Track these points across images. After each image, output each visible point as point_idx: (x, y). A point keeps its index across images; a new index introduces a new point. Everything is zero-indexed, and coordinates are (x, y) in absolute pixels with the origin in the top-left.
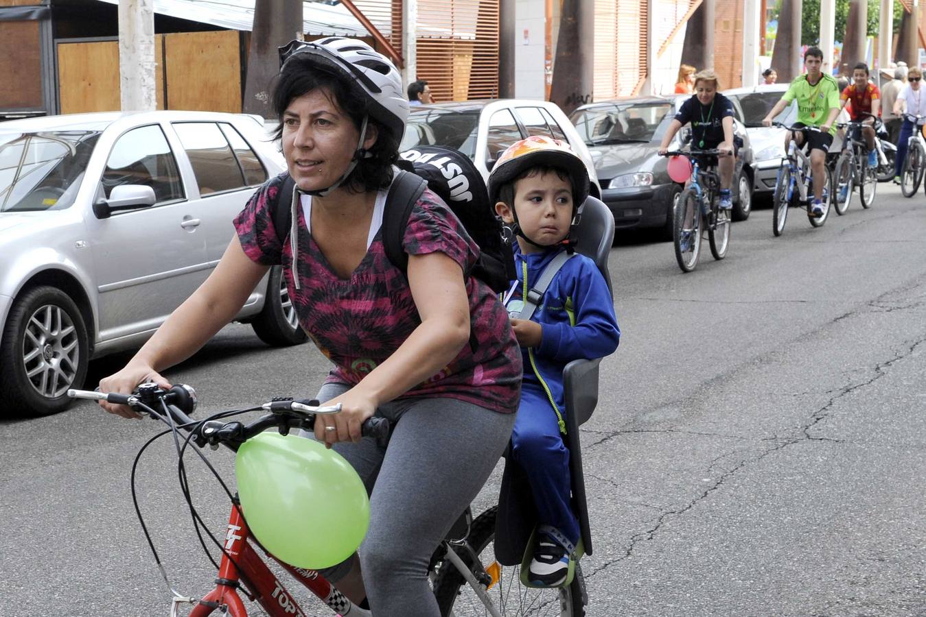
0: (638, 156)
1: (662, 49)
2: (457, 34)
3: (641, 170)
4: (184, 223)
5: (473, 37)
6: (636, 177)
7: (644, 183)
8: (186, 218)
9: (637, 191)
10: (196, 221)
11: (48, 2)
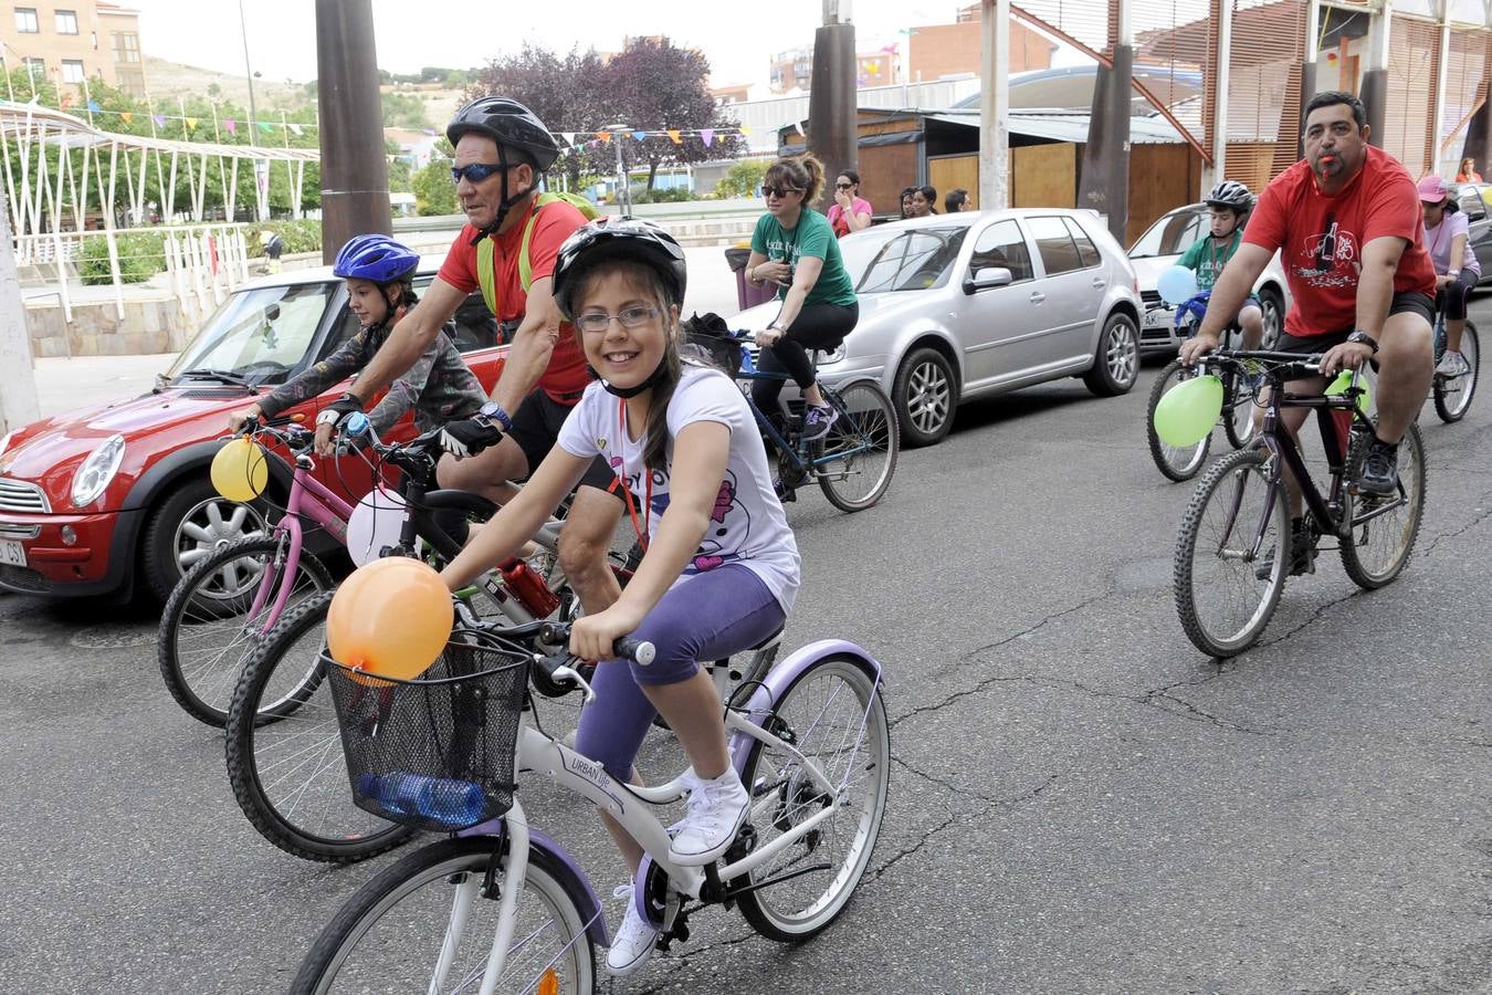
1: (1445, 146)
2: (1261, 138)
4: (1033, 298)
5: (1275, 139)
8: (1034, 294)
10: (1042, 296)
11: (923, 127)
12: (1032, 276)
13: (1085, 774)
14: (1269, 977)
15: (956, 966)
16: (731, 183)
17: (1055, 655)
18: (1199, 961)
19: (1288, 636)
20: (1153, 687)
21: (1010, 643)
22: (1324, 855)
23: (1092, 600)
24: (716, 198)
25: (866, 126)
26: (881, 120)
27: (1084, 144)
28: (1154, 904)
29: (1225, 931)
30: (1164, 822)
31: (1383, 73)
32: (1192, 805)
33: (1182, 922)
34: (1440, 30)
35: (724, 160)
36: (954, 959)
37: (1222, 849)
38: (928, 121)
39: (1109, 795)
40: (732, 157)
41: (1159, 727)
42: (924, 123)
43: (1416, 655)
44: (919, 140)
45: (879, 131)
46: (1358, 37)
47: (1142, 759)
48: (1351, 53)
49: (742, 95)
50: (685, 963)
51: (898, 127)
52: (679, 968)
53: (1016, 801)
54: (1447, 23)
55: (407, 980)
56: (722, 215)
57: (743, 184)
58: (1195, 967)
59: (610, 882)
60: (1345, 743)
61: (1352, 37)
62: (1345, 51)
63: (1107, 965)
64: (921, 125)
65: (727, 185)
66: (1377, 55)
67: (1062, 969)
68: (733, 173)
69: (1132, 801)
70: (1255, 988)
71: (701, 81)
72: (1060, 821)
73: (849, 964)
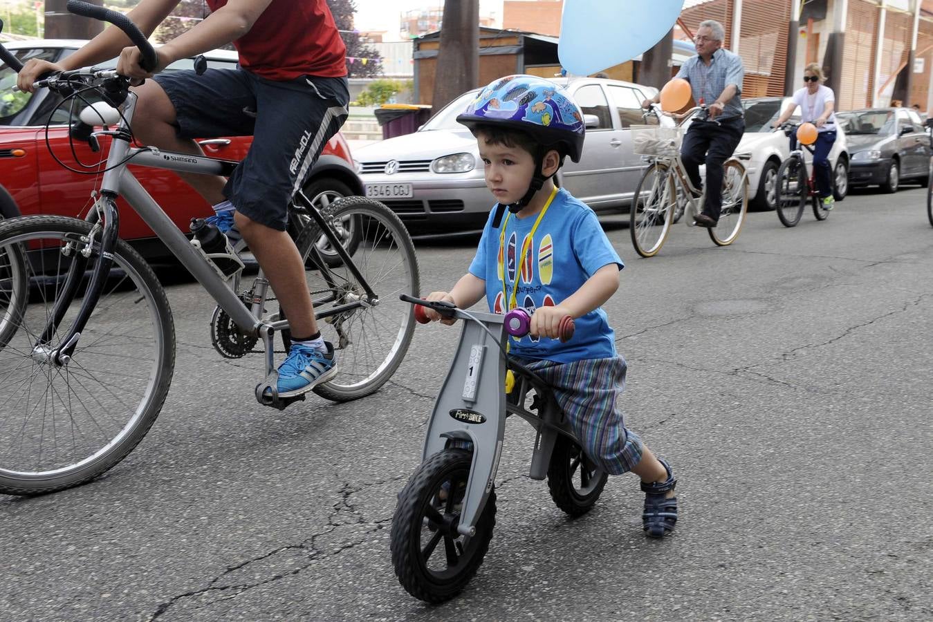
0: (867, 142)
1: (881, 90)
2: (760, 73)
3: (874, 149)
4: (612, 142)
5: (768, 74)
6: (870, 153)
7: (874, 157)
8: (614, 140)
9: (869, 161)
10: (619, 142)
11: (522, 43)
12: (612, 128)
13: (698, 414)
14: (876, 534)
15: (619, 527)
16: (371, 96)
17: (658, 348)
18: (817, 523)
19: (830, 342)
20: (737, 367)
21: (622, 341)
22: (895, 461)
23: (679, 320)
24: (358, 106)
25: (484, 39)
26: (492, 37)
27: (639, 62)
28: (772, 488)
29: (833, 505)
30: (767, 441)
31: (842, 35)
32: (786, 432)
33: (797, 500)
34: (879, 11)
35: (365, 79)
36: (616, 522)
37: (816, 457)
38: (526, 39)
39: (719, 425)
40: (371, 77)
41: (748, 389)
42: (523, 40)
43: (926, 354)
44: (518, 54)
45: (489, 45)
46: (819, 20)
47: (740, 406)
48: (815, 31)
49: (378, 39)
50: (380, 527)
51: (504, 42)
52: (375, 530)
53: (646, 428)
54: (884, 5)
55: (113, 541)
56: (362, 119)
57: (379, 96)
58: (816, 527)
59: (306, 474)
60: (891, 400)
61: (816, 20)
62: (811, 29)
63: (744, 526)
64: (520, 42)
65: (367, 96)
66: (838, 21)
67: (709, 528)
68: (372, 88)
69: (738, 429)
70: (867, 540)
71: (350, 17)
72: (683, 439)
73: (527, 526)
